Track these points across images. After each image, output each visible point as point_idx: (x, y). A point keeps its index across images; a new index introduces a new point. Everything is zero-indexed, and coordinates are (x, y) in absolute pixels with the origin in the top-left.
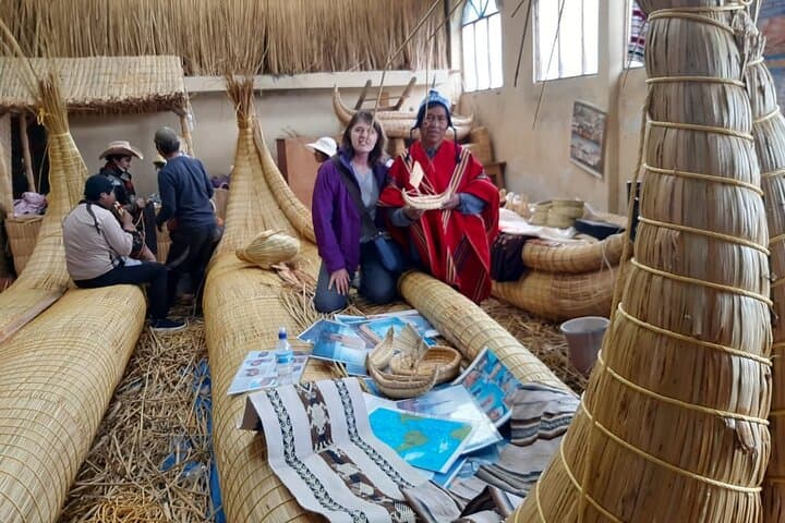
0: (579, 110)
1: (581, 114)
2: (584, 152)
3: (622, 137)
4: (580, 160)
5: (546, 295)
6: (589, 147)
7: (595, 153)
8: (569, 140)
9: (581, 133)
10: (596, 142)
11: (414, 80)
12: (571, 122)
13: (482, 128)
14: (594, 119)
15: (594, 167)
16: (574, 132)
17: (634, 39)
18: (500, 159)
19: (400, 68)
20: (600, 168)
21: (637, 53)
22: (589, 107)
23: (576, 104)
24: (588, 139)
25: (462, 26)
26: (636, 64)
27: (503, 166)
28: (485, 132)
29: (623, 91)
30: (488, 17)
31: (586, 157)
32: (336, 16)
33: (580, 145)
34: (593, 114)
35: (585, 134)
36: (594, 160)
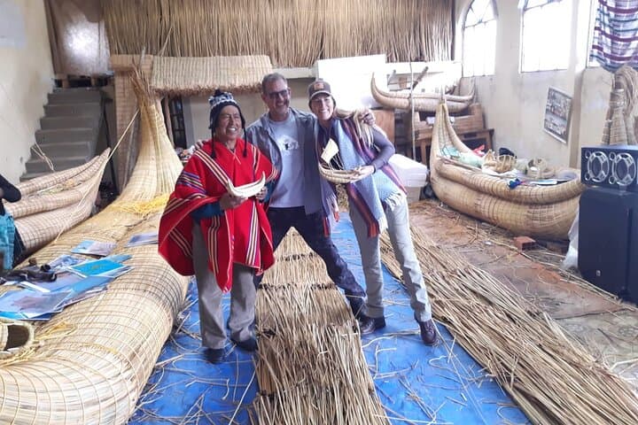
0: (552, 95)
1: (554, 97)
2: (555, 125)
3: (582, 114)
4: (551, 130)
5: (523, 218)
6: (558, 121)
7: (562, 126)
8: (543, 115)
9: (552, 111)
10: (564, 118)
11: (427, 68)
12: (545, 102)
13: (477, 104)
14: (562, 102)
15: (560, 136)
16: (547, 110)
17: (594, 47)
18: (490, 127)
19: (417, 60)
20: (565, 136)
21: (597, 57)
22: (560, 93)
23: (550, 90)
24: (557, 116)
25: (464, 28)
26: (595, 63)
27: (492, 132)
28: (479, 107)
29: (584, 82)
30: (485, 22)
31: (555, 129)
32: (372, 24)
33: (551, 119)
34: (563, 98)
35: (556, 112)
36: (561, 130)
